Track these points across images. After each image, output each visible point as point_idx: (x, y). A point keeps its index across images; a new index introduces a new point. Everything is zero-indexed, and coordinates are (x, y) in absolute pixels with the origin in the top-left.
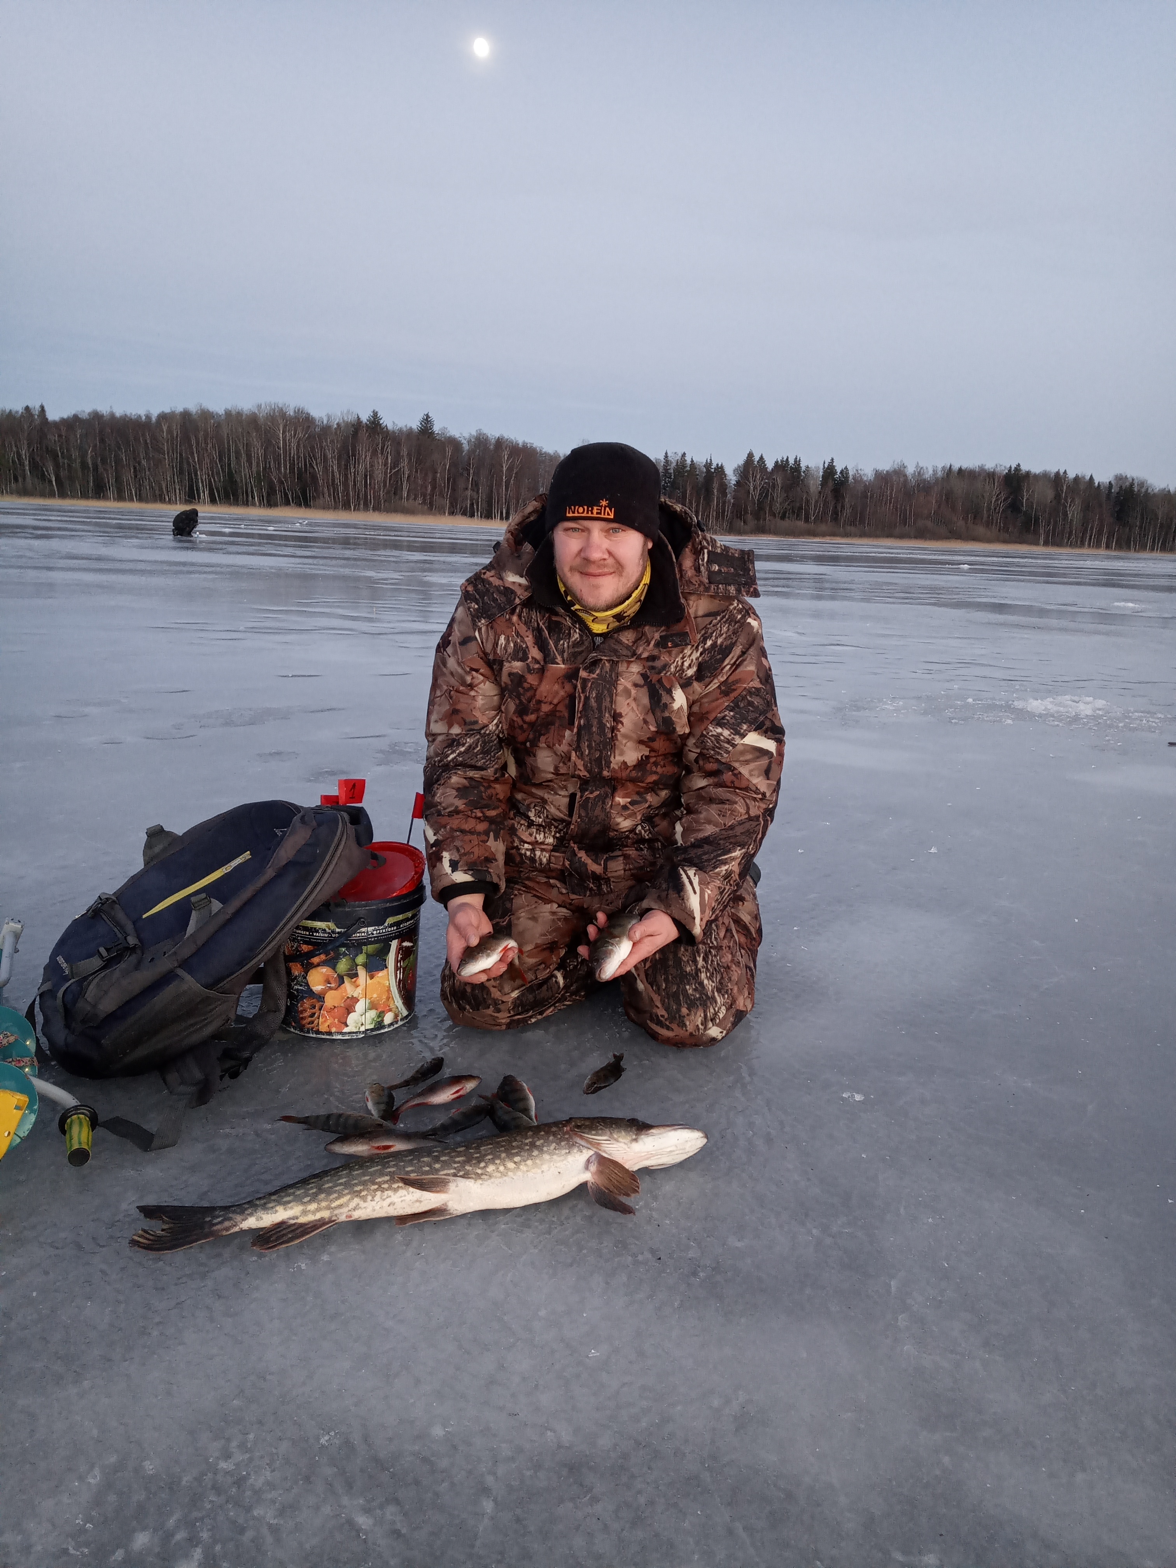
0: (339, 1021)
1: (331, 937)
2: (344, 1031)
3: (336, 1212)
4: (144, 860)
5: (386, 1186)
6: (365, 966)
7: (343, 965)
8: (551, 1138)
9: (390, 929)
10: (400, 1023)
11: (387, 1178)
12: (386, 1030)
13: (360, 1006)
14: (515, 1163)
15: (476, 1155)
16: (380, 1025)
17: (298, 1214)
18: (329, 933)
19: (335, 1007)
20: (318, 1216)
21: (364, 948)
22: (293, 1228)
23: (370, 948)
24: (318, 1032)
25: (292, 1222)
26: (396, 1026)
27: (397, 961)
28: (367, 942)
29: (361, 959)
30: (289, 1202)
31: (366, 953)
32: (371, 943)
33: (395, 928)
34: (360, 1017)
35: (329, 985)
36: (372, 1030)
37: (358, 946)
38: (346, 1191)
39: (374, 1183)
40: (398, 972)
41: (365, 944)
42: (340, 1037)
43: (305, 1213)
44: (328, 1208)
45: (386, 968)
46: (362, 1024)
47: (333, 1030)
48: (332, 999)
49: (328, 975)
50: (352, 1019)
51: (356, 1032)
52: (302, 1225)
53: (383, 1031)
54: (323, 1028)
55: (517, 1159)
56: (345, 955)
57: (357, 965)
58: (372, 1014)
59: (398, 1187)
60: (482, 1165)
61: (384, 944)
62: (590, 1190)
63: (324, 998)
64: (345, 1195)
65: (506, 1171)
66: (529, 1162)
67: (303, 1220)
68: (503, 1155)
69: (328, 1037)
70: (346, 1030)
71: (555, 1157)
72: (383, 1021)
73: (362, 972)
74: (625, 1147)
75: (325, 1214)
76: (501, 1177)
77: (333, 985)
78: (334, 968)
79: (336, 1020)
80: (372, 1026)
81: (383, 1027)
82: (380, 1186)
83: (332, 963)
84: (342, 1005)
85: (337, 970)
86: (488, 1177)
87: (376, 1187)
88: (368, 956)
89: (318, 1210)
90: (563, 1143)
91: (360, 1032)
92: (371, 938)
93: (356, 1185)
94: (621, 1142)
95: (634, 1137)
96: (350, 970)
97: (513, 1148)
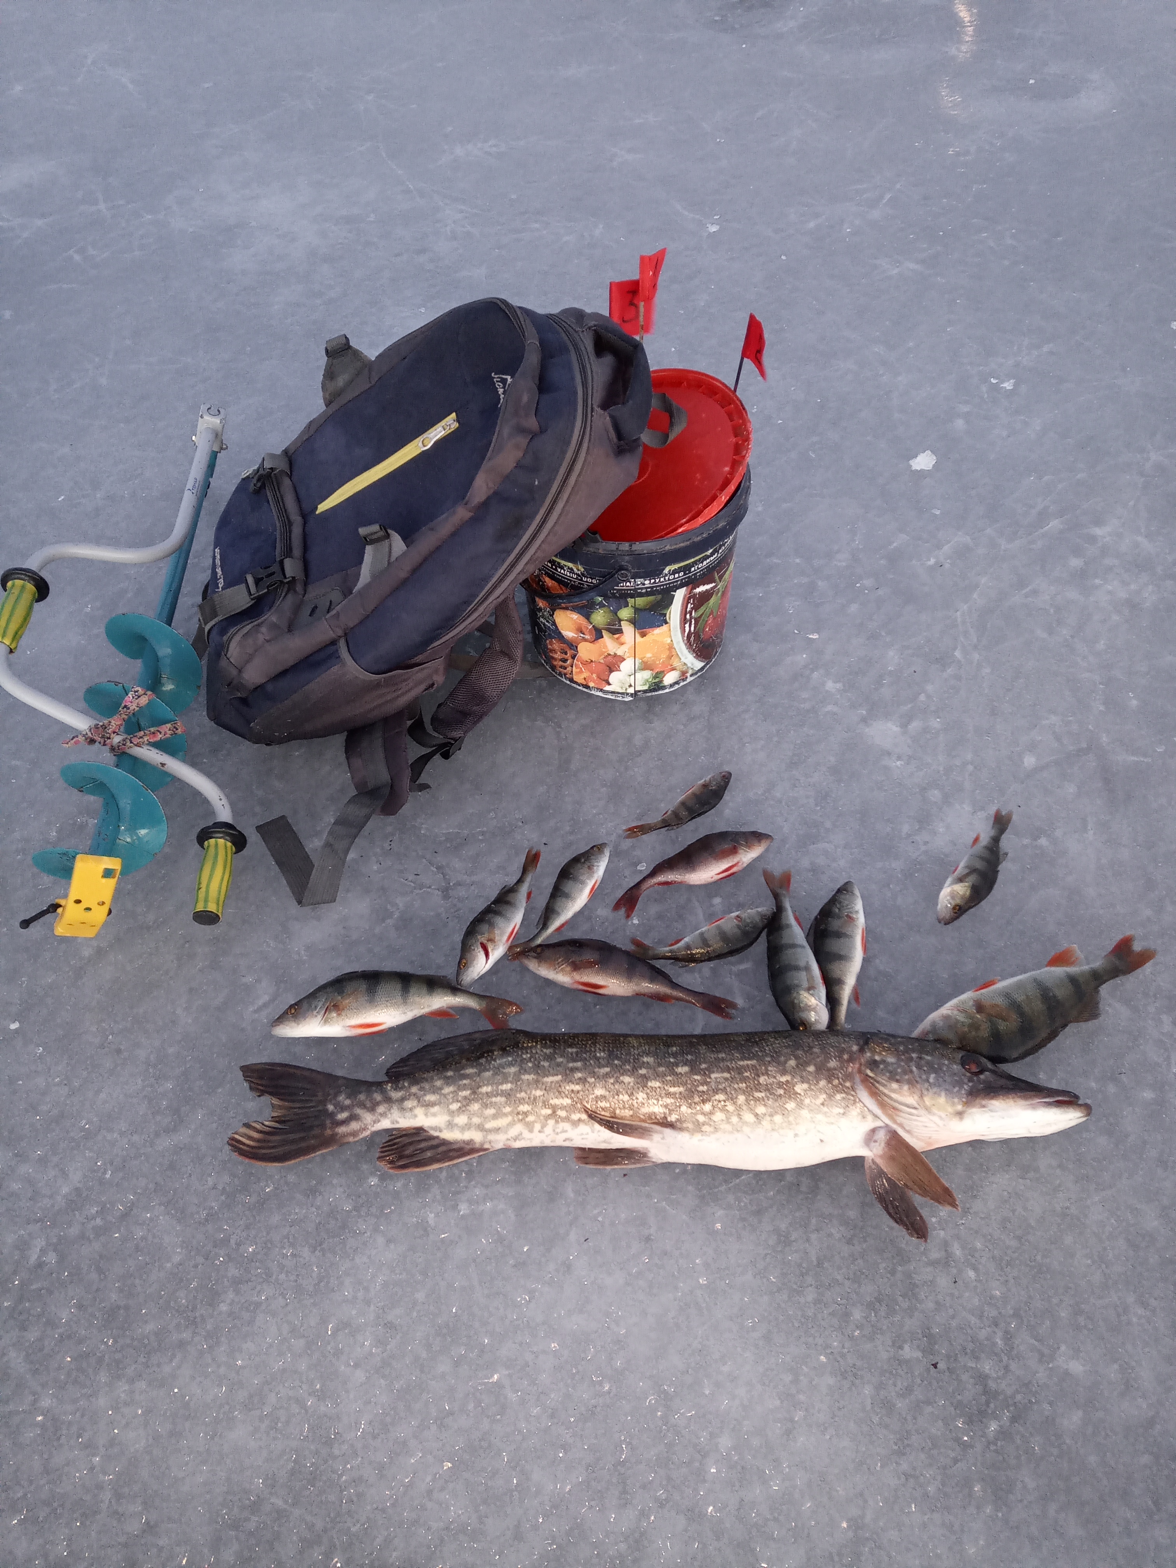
0: (598, 677)
1: (581, 580)
2: (605, 689)
3: (491, 1137)
4: (325, 399)
5: (562, 1113)
6: (633, 622)
7: (600, 617)
8: (823, 1083)
9: (672, 577)
10: (689, 679)
11: (567, 1101)
12: (667, 691)
13: (627, 666)
14: (756, 1115)
15: (701, 1088)
16: (657, 686)
17: (443, 1125)
18: (578, 575)
19: (592, 661)
20: (467, 1136)
21: (631, 601)
22: (434, 1142)
23: (640, 601)
24: (571, 680)
25: (435, 1134)
26: (682, 684)
27: (684, 612)
28: (635, 594)
29: (625, 613)
30: (432, 1104)
31: (634, 607)
32: (641, 595)
33: (682, 574)
34: (628, 678)
35: (582, 635)
36: (645, 691)
37: (623, 598)
38: (508, 1109)
39: (545, 1104)
40: (687, 626)
41: (632, 596)
42: (600, 694)
43: (450, 1125)
44: (480, 1128)
45: (666, 623)
46: (630, 686)
47: (591, 684)
48: (585, 650)
49: (581, 624)
50: (614, 677)
51: (622, 693)
52: (445, 1142)
53: (661, 692)
54: (579, 678)
55: (761, 1110)
56: (602, 606)
57: (620, 620)
58: (647, 675)
59: (580, 1120)
60: (707, 1107)
61: (665, 597)
62: (868, 1171)
63: (577, 647)
64: (505, 1115)
65: (740, 1124)
66: (778, 1118)
67: (448, 1135)
68: (741, 1098)
69: (584, 690)
70: (607, 688)
71: (820, 1117)
72: (661, 681)
73: (628, 630)
74: (940, 1123)
75: (476, 1137)
76: (731, 1132)
77: (587, 637)
78: (588, 617)
79: (594, 676)
80: (646, 687)
81: (664, 688)
82: (554, 1112)
83: (586, 611)
84: (602, 661)
85: (592, 620)
86: (712, 1129)
87: (549, 1112)
88: (637, 610)
89: (468, 1127)
90: (839, 1097)
91: (627, 694)
92: (642, 589)
93: (522, 1101)
94: (934, 1114)
95: (959, 1107)
96: (609, 624)
97: (758, 1087)
